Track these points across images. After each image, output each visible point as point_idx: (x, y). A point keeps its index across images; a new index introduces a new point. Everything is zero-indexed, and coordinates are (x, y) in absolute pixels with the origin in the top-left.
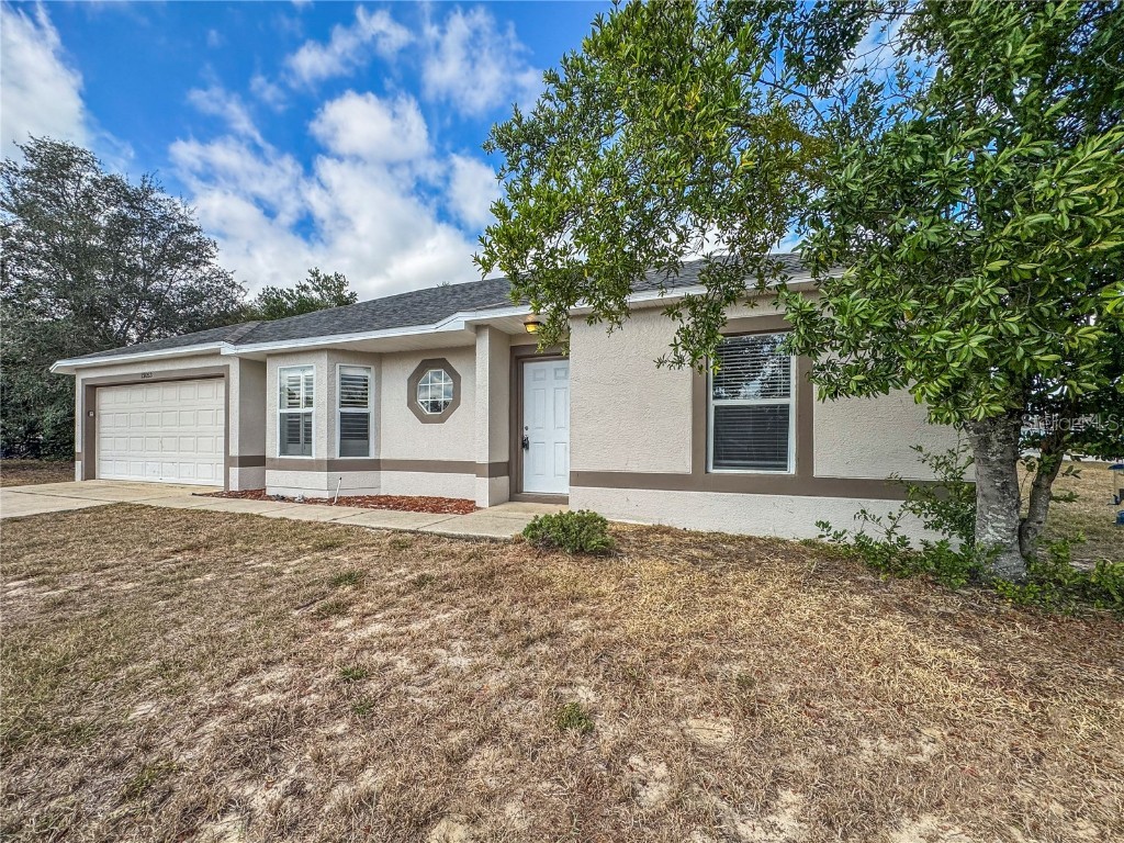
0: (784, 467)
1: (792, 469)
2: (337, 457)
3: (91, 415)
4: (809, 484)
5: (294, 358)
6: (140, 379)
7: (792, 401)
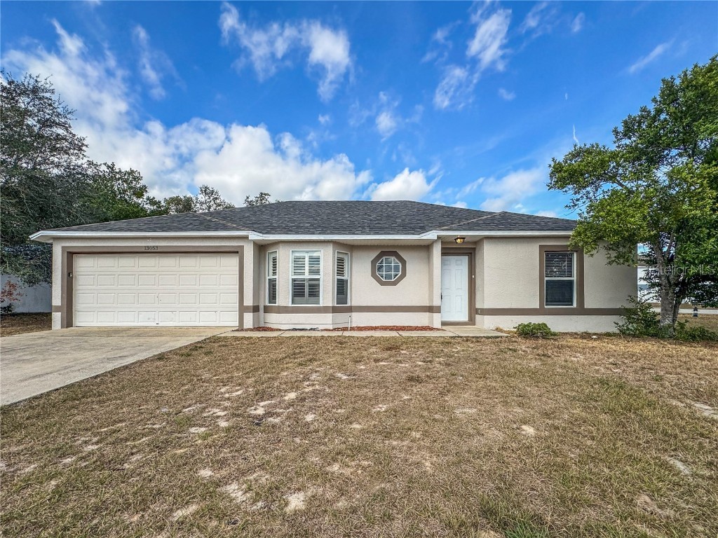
0: (572, 305)
1: (575, 305)
2: (336, 305)
3: (71, 275)
4: (581, 311)
5: (305, 245)
6: (143, 250)
7: (574, 278)
